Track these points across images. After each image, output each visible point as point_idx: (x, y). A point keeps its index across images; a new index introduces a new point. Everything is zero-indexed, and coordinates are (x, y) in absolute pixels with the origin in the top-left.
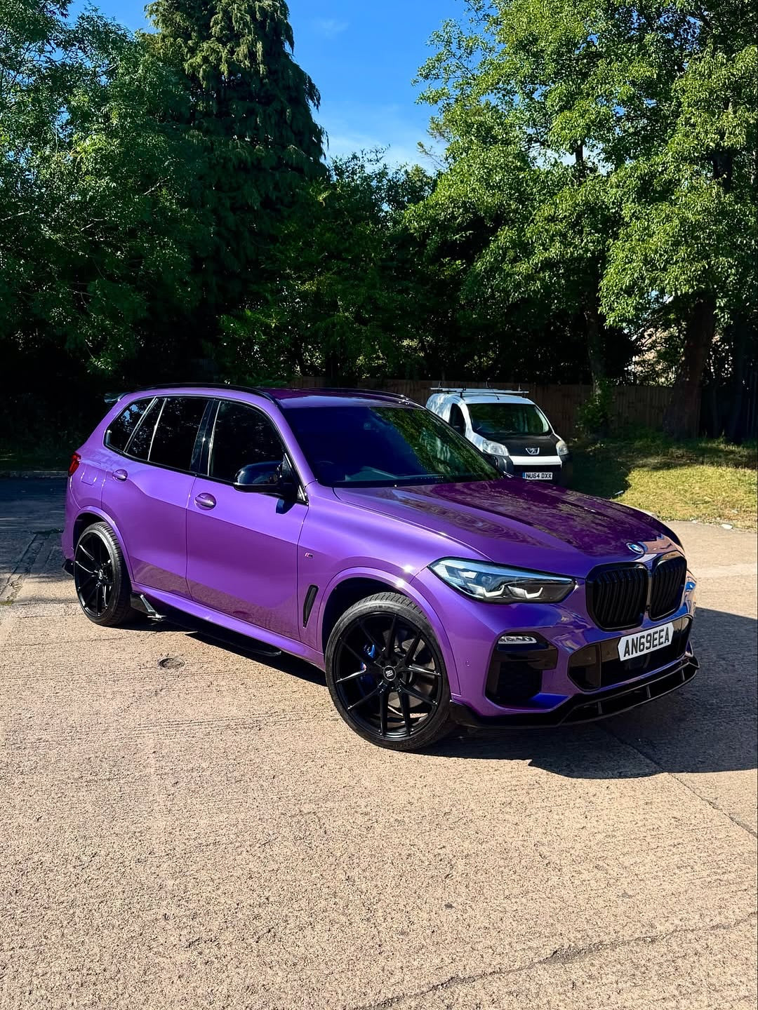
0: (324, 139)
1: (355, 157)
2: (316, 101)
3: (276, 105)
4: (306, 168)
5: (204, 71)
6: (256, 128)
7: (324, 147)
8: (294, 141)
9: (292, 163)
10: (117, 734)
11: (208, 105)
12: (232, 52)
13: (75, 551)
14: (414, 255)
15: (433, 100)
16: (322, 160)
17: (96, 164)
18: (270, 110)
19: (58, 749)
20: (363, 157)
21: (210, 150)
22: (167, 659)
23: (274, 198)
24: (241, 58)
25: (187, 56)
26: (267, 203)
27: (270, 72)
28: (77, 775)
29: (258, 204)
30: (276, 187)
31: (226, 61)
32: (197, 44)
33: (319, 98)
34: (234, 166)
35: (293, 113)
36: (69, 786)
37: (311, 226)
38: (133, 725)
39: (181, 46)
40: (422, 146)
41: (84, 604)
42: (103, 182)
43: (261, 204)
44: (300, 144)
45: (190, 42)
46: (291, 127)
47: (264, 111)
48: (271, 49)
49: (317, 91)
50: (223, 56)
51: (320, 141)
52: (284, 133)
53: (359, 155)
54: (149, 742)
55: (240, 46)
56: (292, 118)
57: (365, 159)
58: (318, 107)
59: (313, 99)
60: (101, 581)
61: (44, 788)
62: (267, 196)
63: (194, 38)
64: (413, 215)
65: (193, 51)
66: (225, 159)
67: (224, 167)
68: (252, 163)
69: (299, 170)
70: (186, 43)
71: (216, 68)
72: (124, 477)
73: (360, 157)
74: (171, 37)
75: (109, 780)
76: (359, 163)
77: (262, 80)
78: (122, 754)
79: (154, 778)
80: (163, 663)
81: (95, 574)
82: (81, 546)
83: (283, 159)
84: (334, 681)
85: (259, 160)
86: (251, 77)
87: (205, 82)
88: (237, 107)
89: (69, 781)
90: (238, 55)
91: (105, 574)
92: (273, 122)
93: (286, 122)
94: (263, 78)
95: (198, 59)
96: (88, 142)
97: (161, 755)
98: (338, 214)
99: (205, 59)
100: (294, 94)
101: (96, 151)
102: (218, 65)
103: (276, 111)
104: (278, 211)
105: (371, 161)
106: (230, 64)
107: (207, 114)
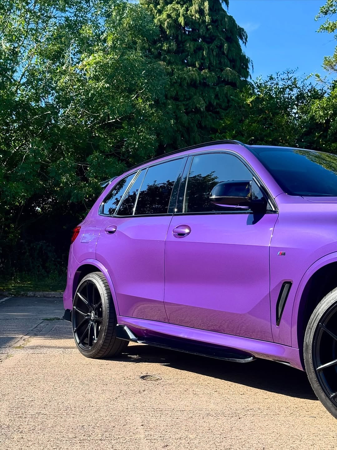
0: (250, 66)
1: (271, 78)
2: (244, 40)
3: (216, 43)
4: (238, 84)
5: (168, 23)
6: (203, 58)
7: (250, 71)
8: (229, 66)
9: (228, 80)
10: (107, 413)
11: (170, 46)
12: (187, 10)
13: (73, 300)
14: (320, 137)
15: (331, 29)
16: (249, 79)
17: (96, 72)
18: (212, 46)
19: (54, 419)
20: (278, 78)
21: (171, 74)
22: (147, 376)
23: (215, 104)
24: (193, 13)
25: (156, 16)
26: (209, 107)
27: (213, 21)
28: (71, 436)
29: (204, 107)
30: (217, 96)
31: (183, 15)
32: (163, 8)
33: (247, 37)
34: (187, 83)
35: (229, 47)
36: (64, 442)
37: (241, 121)
38: (121, 409)
39: (152, 9)
40: (318, 77)
41: (78, 341)
42: (101, 84)
43: (206, 107)
44: (233, 67)
45: (158, 7)
46: (227, 56)
47: (209, 47)
48: (213, 7)
49: (245, 32)
50: (181, 12)
51: (247, 67)
52: (222, 60)
53: (274, 76)
54: (138, 419)
55: (192, 5)
56: (228, 51)
57: (279, 79)
58: (245, 43)
59: (242, 39)
60: (93, 321)
61: (40, 442)
62: (210, 103)
63: (161, 4)
64: (318, 107)
65: (160, 12)
66: (181, 78)
67: (181, 85)
68: (200, 81)
69: (233, 84)
70: (155, 7)
71: (176, 21)
72: (114, 230)
73: (276, 78)
74: (146, 4)
75: (101, 440)
76: (275, 82)
77: (207, 26)
78: (113, 424)
79: (143, 441)
80: (143, 377)
81: (88, 315)
82: (79, 294)
83: (221, 78)
84: (315, 369)
85: (204, 79)
86: (200, 25)
87: (168, 31)
88: (190, 45)
89: (64, 439)
90: (191, 12)
91: (96, 314)
92: (215, 53)
93: (223, 53)
94: (208, 25)
95: (164, 16)
96: (91, 58)
97: (149, 428)
98: (261, 111)
99: (169, 16)
100: (229, 35)
101: (97, 63)
102: (177, 19)
103: (217, 46)
104: (218, 113)
105: (284, 79)
106: (186, 17)
107: (169, 51)
